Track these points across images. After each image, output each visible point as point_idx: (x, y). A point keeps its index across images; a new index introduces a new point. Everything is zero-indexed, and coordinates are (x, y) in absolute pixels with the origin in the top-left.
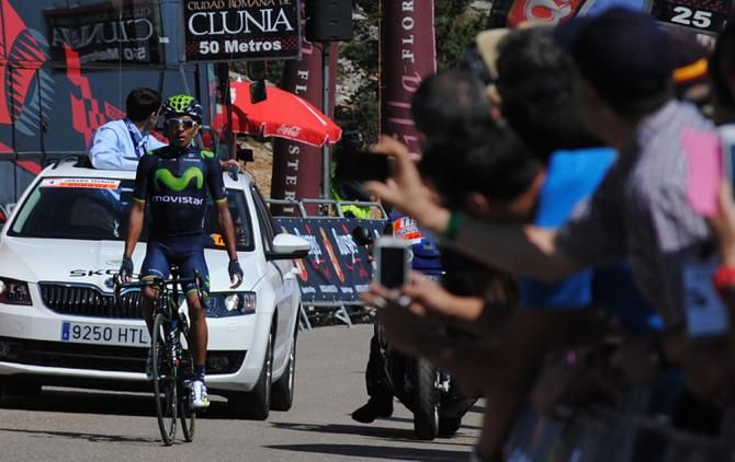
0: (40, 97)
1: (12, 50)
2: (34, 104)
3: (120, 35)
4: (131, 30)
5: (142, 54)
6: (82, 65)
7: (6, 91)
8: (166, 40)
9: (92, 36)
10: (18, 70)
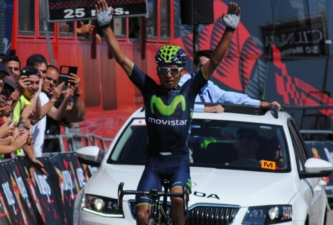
0: (259, 75)
1: (243, 49)
2: (255, 79)
3: (304, 40)
4: (310, 37)
5: (316, 50)
6: (282, 56)
7: (240, 72)
8: (329, 42)
9: (288, 40)
10: (247, 60)
